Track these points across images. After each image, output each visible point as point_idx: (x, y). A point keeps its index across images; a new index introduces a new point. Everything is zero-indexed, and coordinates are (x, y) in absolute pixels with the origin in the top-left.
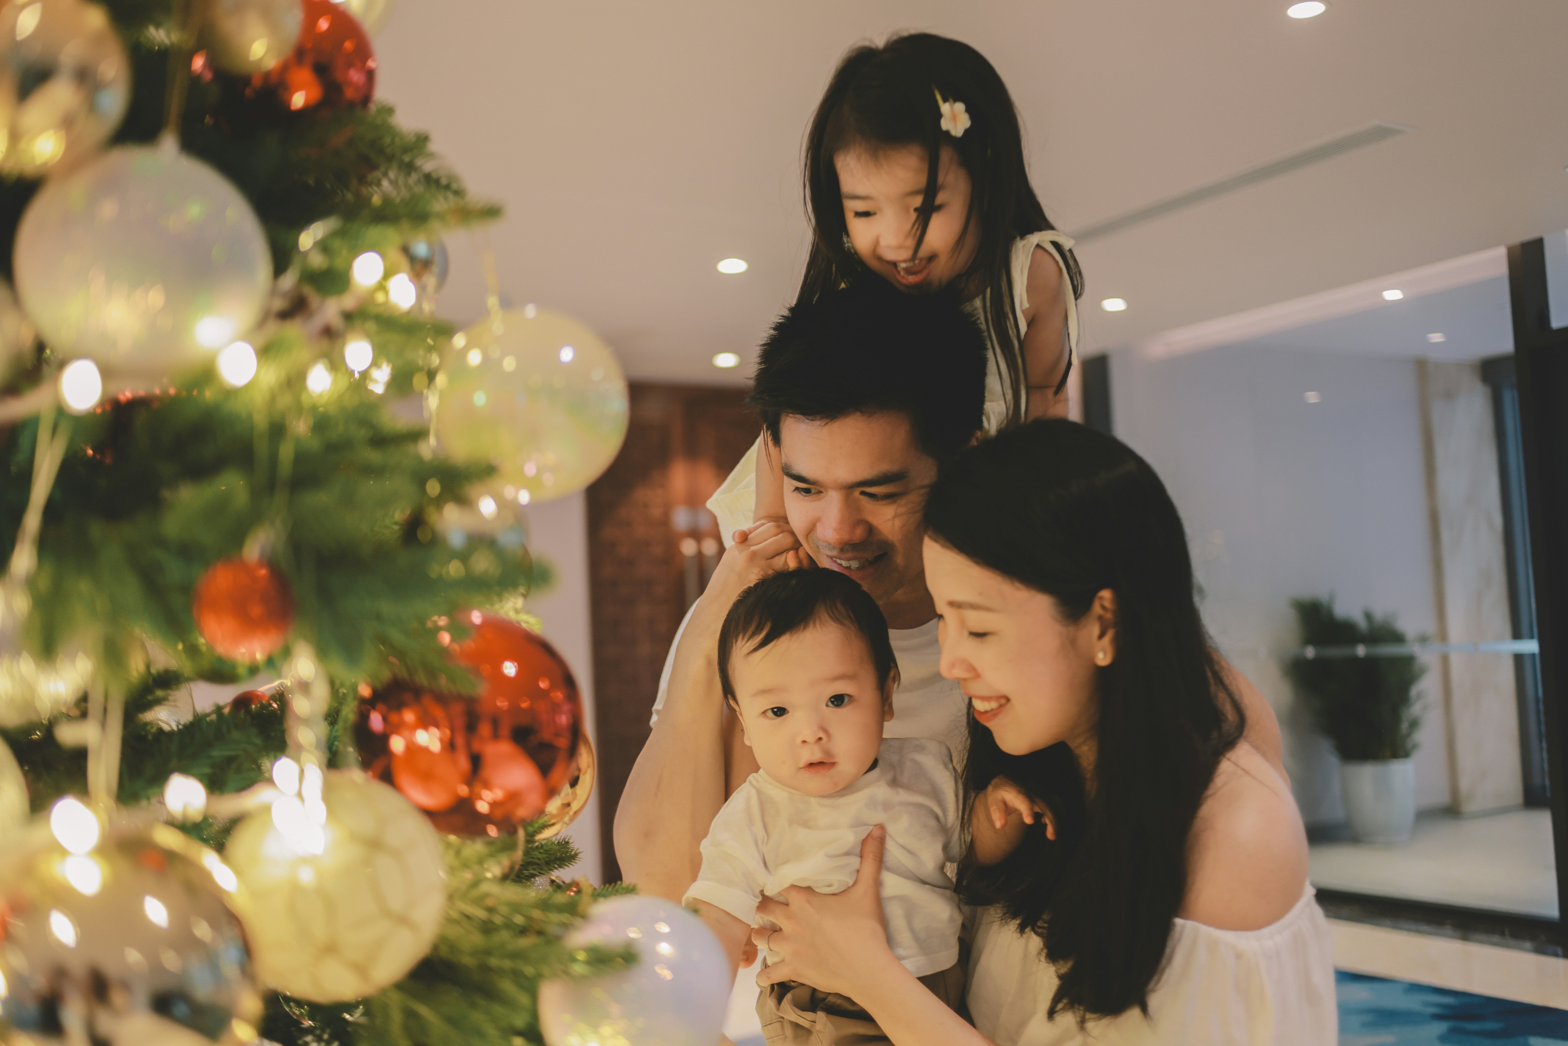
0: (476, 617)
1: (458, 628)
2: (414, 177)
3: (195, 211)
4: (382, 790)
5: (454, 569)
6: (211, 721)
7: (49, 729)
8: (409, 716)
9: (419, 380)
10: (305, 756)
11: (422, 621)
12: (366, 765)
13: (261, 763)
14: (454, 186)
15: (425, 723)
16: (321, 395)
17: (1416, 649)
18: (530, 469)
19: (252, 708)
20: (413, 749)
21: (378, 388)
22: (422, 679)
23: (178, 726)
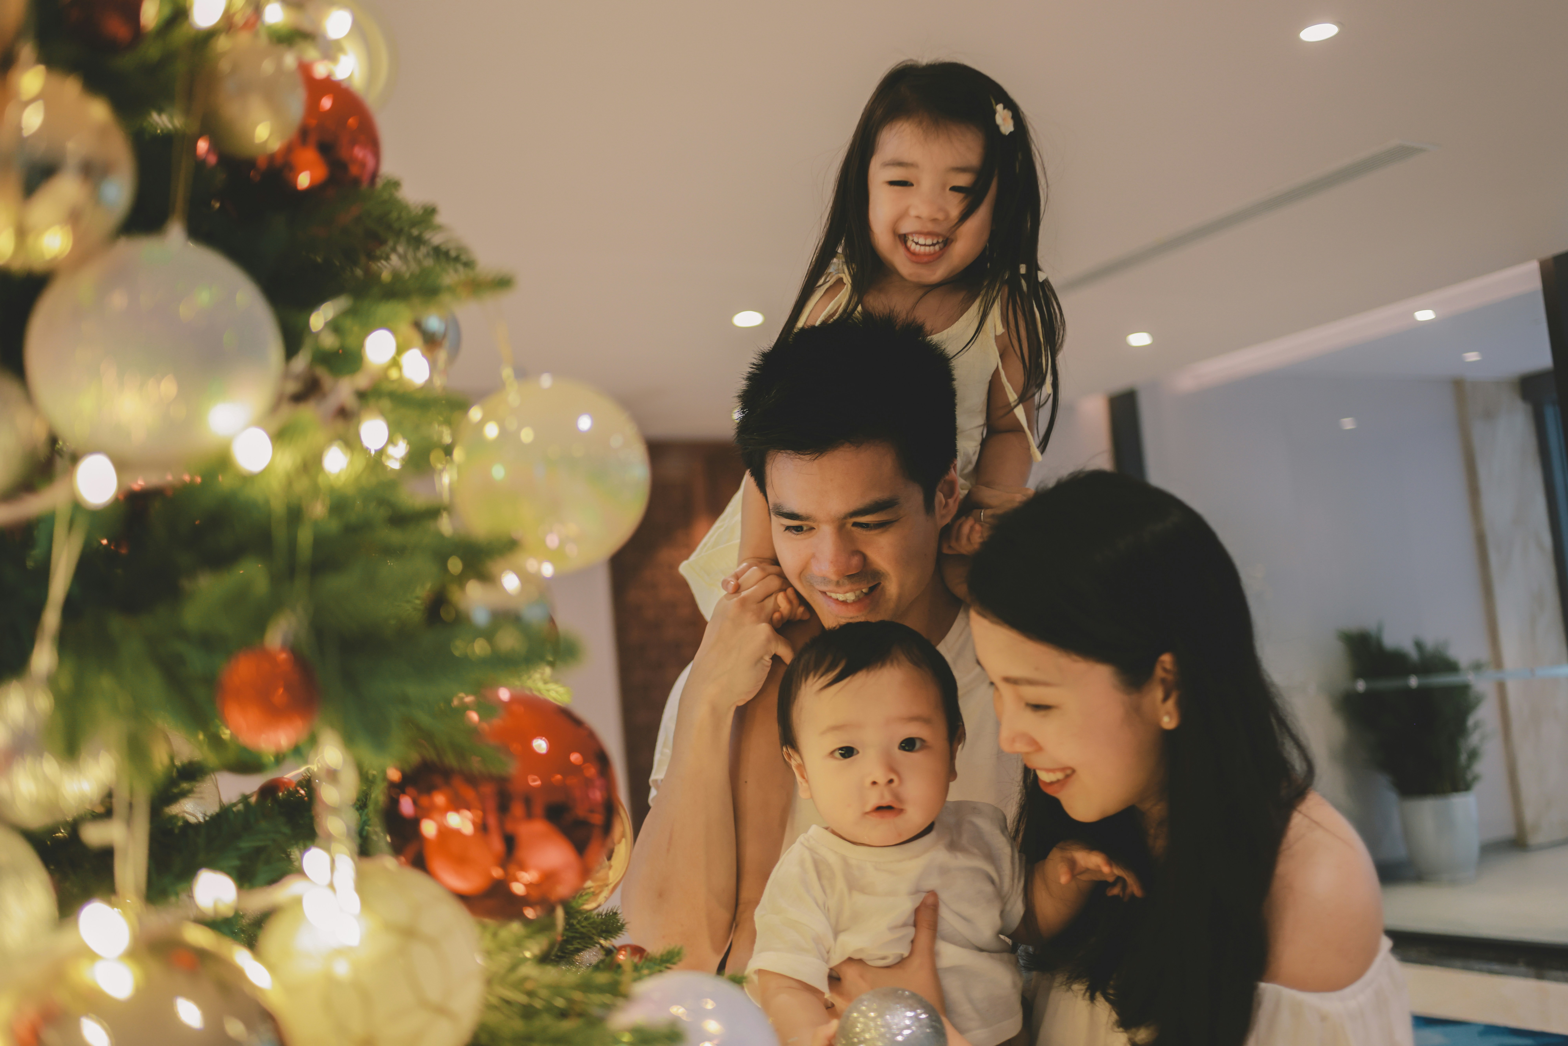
0: (504, 694)
1: (487, 707)
2: (423, 250)
3: (204, 297)
4: (415, 877)
5: (480, 648)
6: (239, 811)
7: (74, 826)
8: (440, 799)
9: (436, 457)
10: (335, 846)
11: (448, 702)
12: (397, 850)
13: (290, 852)
14: (464, 258)
15: (457, 805)
16: (338, 476)
17: (1470, 678)
18: (552, 541)
19: (279, 795)
20: (446, 833)
21: (394, 465)
22: (451, 760)
23: (204, 818)
